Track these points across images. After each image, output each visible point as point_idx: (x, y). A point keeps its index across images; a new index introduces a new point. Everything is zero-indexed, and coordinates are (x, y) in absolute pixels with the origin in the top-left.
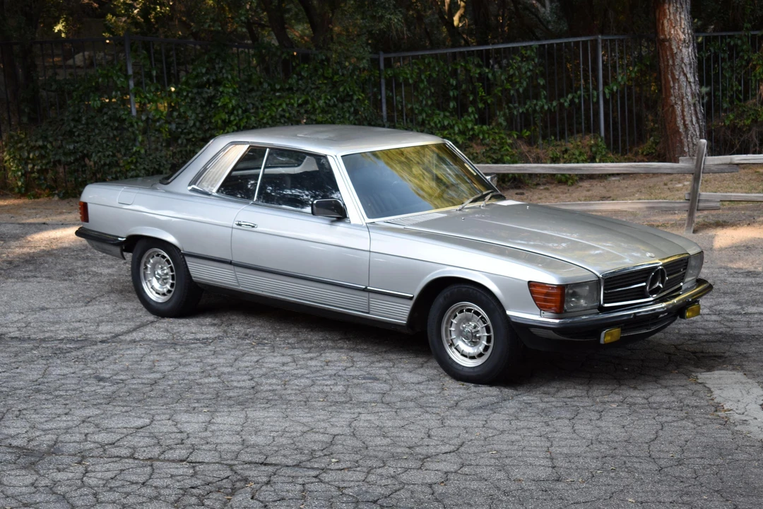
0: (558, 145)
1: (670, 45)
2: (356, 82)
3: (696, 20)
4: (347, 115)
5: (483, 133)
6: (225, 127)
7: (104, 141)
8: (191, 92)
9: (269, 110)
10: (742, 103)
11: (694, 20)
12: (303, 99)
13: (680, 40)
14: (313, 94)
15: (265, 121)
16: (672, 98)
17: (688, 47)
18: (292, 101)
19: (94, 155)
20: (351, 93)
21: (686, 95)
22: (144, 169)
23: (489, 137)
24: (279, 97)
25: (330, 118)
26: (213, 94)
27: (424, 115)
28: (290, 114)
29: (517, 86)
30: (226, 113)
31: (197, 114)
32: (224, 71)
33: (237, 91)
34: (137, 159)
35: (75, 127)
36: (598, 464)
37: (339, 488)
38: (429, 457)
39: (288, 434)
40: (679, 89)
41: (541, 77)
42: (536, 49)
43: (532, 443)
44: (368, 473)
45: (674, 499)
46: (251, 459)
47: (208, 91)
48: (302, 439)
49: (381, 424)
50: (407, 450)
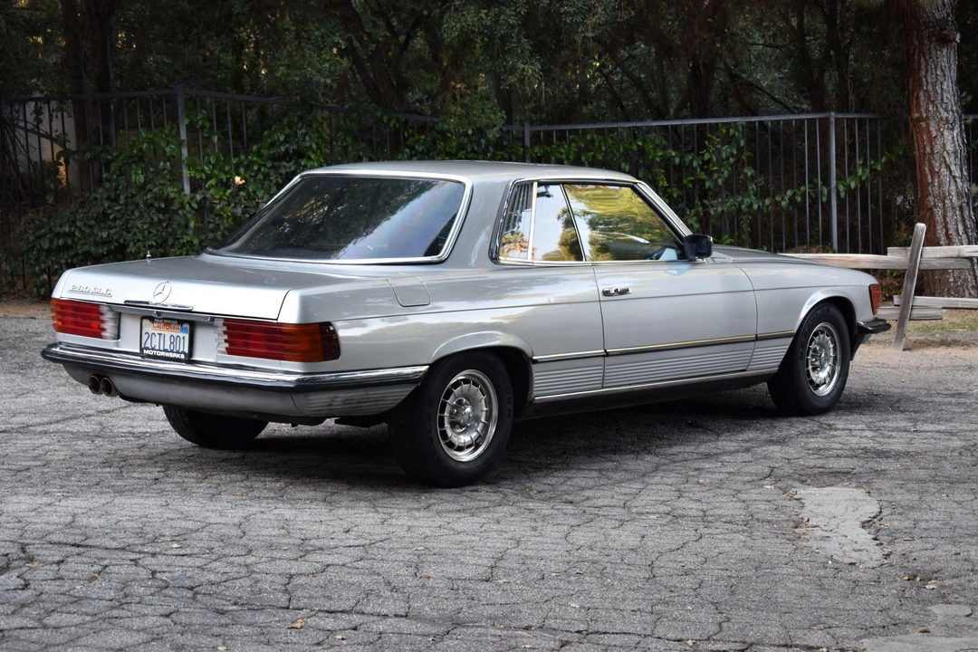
1: (928, 125)
3: (965, 93)
7: (145, 226)
8: (264, 165)
11: (961, 93)
13: (941, 119)
16: (931, 198)
17: (952, 129)
19: (131, 244)
21: (950, 194)
26: (293, 169)
29: (715, 176)
35: (109, 207)
36: (563, 567)
37: (154, 573)
38: (322, 549)
39: (144, 520)
40: (940, 186)
41: (749, 165)
42: (743, 127)
43: (489, 544)
44: (215, 560)
45: (641, 607)
46: (62, 539)
47: (287, 165)
48: (158, 525)
49: (293, 518)
50: (298, 542)
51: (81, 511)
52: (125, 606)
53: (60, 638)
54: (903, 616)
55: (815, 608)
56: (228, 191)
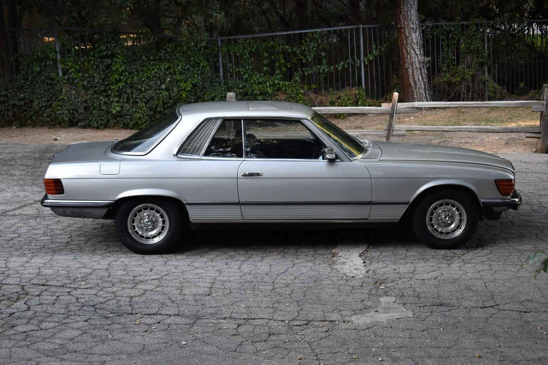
0: (334, 94)
1: (405, 31)
2: (202, 55)
3: (421, 15)
4: (196, 76)
5: (286, 86)
6: (118, 83)
7: (42, 92)
8: (97, 61)
9: (146, 72)
10: (455, 67)
11: (420, 15)
12: (168, 65)
13: (411, 28)
14: (174, 62)
15: (143, 79)
16: (407, 64)
17: (416, 32)
18: (161, 67)
19: (36, 100)
20: (199, 62)
21: (415, 62)
22: (67, 109)
24: (153, 65)
25: (185, 77)
26: (110, 62)
27: (247, 76)
28: (159, 75)
29: (307, 57)
30: (118, 75)
31: (101, 75)
32: (116, 48)
33: (125, 61)
34: (62, 103)
35: (24, 83)
36: (239, 286)
37: (77, 299)
38: (142, 282)
39: (68, 269)
40: (410, 59)
41: (323, 51)
42: (319, 33)
43: (209, 275)
44: (100, 290)
45: (269, 305)
46: (37, 282)
47: (107, 61)
48: (74, 272)
49: (128, 264)
50: (132, 278)
51: (41, 265)
52: (70, 317)
53: (49, 335)
54: (369, 304)
55: (336, 302)
56: (80, 74)
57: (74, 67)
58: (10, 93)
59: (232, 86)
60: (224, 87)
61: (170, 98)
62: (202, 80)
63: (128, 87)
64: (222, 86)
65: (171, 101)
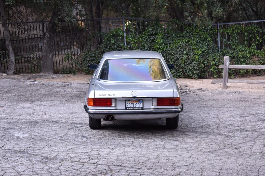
2: (208, 34)
4: (204, 46)
5: (258, 53)
6: (158, 50)
8: (146, 37)
9: (175, 44)
12: (188, 40)
14: (192, 38)
15: (173, 48)
18: (184, 41)
20: (206, 38)
23: (260, 55)
24: (179, 39)
25: (198, 47)
26: (154, 38)
27: (235, 46)
28: (183, 45)
30: (159, 45)
31: (148, 45)
32: (158, 30)
33: (163, 37)
35: (105, 49)
36: (237, 172)
37: (141, 175)
38: (178, 167)
39: (134, 157)
43: (218, 164)
44: (154, 171)
46: (117, 164)
47: (153, 37)
48: (138, 159)
49: (169, 156)
50: (172, 164)
51: (119, 154)
56: (137, 45)
57: (133, 41)
58: (97, 55)
59: (225, 53)
60: (220, 53)
61: (188, 59)
62: (208, 49)
63: (164, 52)
64: (220, 52)
65: (189, 61)
